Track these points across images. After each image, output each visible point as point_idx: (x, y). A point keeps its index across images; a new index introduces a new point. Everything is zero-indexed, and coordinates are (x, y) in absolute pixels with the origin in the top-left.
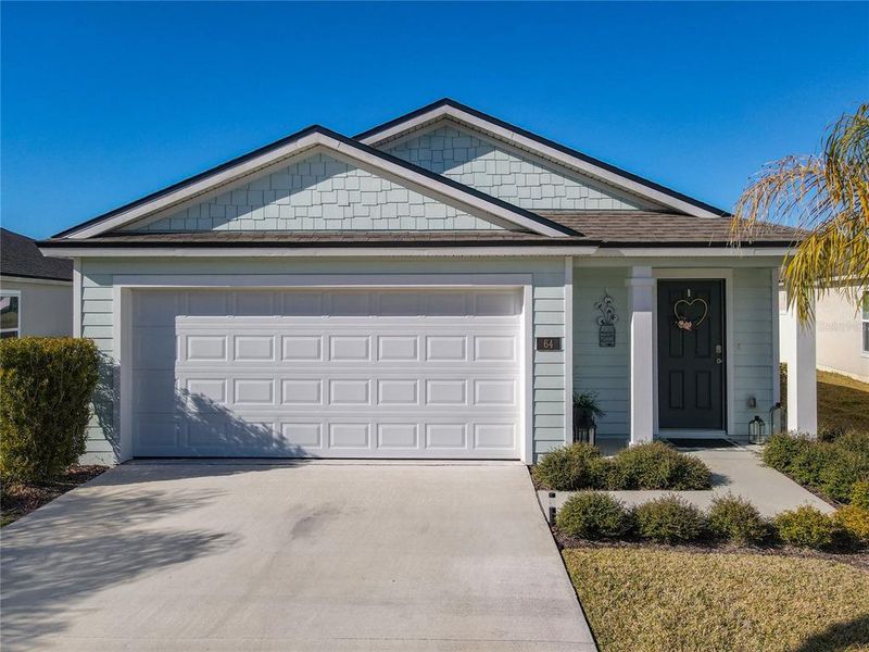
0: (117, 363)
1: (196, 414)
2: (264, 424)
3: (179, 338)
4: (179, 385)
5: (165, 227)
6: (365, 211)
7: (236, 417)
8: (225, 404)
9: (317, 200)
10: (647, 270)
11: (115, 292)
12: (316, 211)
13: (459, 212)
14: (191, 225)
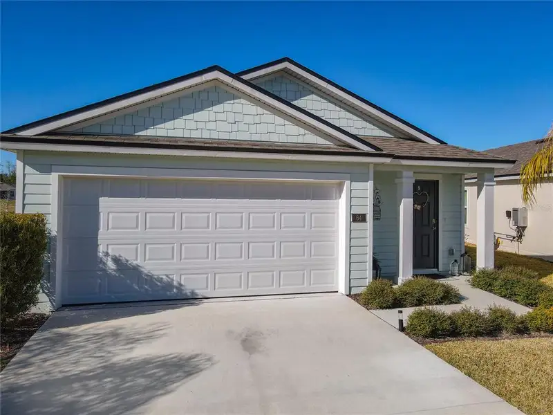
0: (54, 233)
1: (114, 270)
2: (167, 276)
3: (102, 214)
4: (101, 248)
5: (97, 130)
6: (246, 127)
7: (146, 272)
8: (138, 262)
9: (212, 118)
10: (411, 174)
11: (54, 178)
12: (212, 126)
13: (307, 132)
14: (117, 130)
